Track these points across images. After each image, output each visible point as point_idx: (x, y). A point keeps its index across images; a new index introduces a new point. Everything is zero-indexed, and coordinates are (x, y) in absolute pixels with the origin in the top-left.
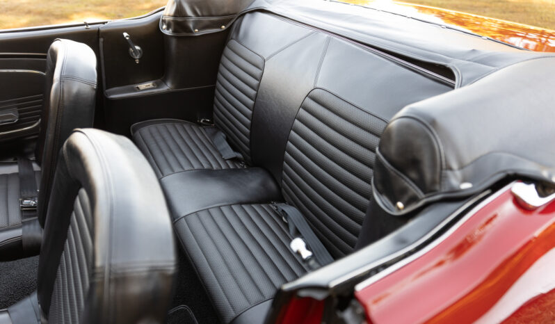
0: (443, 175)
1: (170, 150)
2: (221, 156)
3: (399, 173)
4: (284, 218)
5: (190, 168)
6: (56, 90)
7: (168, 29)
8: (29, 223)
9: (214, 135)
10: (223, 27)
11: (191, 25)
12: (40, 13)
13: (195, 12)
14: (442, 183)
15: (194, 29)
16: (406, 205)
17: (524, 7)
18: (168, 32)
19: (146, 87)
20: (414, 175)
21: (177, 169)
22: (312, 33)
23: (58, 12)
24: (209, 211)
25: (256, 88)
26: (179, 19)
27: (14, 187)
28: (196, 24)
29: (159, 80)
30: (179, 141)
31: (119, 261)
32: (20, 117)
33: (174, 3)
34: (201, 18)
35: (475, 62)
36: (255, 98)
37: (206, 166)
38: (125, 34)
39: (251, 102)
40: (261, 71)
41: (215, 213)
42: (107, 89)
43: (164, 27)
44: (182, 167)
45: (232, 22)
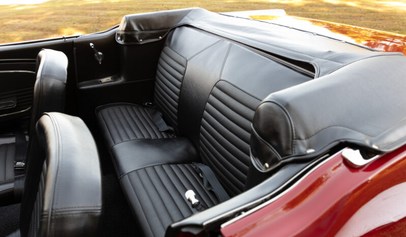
0: (294, 143)
1: (122, 126)
2: (158, 129)
3: (265, 142)
4: (200, 174)
5: (135, 138)
6: (38, 85)
7: (121, 40)
8: (19, 178)
9: (154, 114)
10: (160, 37)
11: (137, 37)
12: (42, 30)
13: (139, 28)
14: (293, 149)
15: (140, 39)
16: (270, 165)
17: (390, 16)
18: (121, 42)
19: (106, 80)
20: (275, 143)
21: (125, 138)
22: (219, 41)
23: (54, 28)
24: (145, 170)
25: (182, 80)
26: (129, 33)
27: (11, 153)
28: (141, 36)
29: (116, 75)
30: (128, 119)
31: (59, 206)
32: (17, 104)
33: (125, 22)
34: (144, 32)
35: (329, 60)
36: (181, 88)
37: (146, 137)
38: (91, 44)
39: (178, 90)
40: (185, 69)
41: (150, 171)
42: (79, 82)
43: (119, 38)
44: (128, 137)
45: (167, 34)
